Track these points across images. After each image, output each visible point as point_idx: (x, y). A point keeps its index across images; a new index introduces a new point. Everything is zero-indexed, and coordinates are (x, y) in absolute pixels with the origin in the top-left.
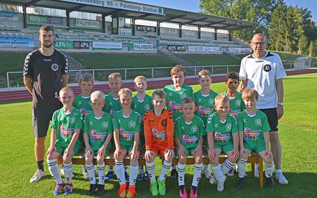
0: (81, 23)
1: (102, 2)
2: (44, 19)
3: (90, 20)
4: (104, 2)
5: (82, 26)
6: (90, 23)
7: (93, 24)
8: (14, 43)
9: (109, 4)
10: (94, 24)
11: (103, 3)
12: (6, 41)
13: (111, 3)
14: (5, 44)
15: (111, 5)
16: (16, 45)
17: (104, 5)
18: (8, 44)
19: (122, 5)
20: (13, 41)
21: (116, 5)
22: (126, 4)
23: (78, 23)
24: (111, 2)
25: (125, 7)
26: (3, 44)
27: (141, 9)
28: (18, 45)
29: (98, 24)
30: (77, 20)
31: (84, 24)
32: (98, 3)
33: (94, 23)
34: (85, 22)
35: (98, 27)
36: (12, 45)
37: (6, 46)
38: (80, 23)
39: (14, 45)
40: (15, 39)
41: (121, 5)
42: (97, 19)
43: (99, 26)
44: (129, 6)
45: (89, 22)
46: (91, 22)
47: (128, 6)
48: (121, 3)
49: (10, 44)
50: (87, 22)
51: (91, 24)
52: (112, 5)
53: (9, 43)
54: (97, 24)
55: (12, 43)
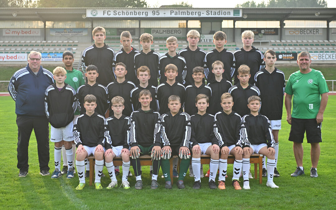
0: (158, 32)
1: (146, 12)
2: (114, 31)
3: (170, 28)
4: (147, 12)
5: (158, 35)
6: (169, 32)
7: (173, 32)
8: (55, 57)
9: (155, 13)
10: (175, 32)
11: (146, 14)
12: (48, 56)
13: (157, 13)
14: (47, 58)
15: (157, 14)
16: (56, 59)
17: (147, 16)
18: (49, 59)
19: (173, 12)
20: (54, 56)
21: (164, 13)
22: (179, 11)
23: (153, 32)
24: (157, 11)
25: (177, 14)
26: (45, 59)
27: (203, 13)
28: (57, 59)
29: (181, 32)
30: (152, 30)
31: (161, 32)
32: (139, 14)
33: (175, 30)
34: (163, 31)
35: (181, 35)
36: (53, 59)
37: (48, 60)
38: (156, 32)
39: (54, 59)
40: (56, 54)
41: (171, 13)
42: (179, 26)
43: (181, 33)
44: (183, 12)
45: (168, 30)
46: (171, 30)
47: (181, 12)
48: (171, 11)
49: (51, 59)
50: (166, 31)
51: (171, 32)
52: (159, 14)
53: (50, 57)
54: (179, 31)
55: (53, 57)
